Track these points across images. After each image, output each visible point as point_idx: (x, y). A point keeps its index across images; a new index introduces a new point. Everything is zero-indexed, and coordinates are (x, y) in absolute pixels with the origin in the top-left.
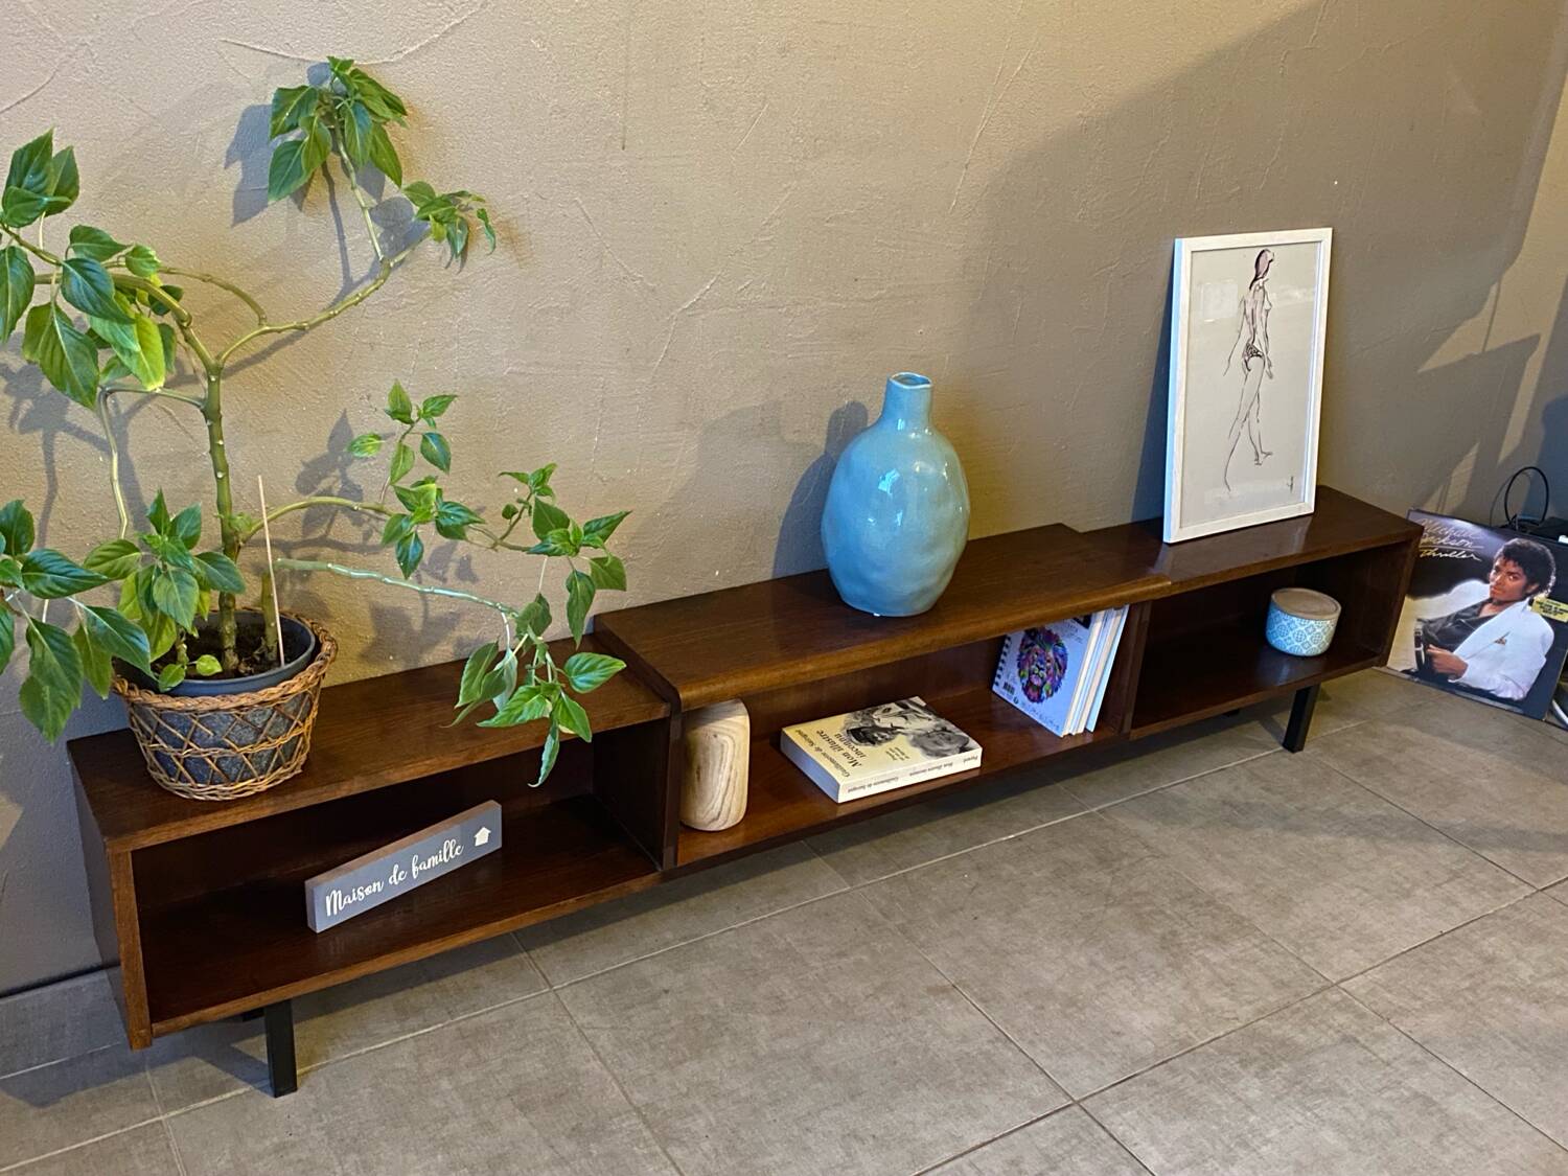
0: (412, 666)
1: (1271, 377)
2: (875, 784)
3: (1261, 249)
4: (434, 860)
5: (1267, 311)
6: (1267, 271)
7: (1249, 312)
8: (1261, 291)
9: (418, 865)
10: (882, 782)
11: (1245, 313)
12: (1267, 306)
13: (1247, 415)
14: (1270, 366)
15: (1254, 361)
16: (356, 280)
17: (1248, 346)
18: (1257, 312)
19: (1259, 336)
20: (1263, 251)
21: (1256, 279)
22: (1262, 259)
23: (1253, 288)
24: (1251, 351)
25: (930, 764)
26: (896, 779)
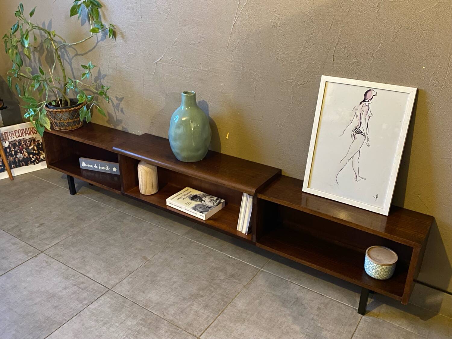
0: (115, 128)
1: (368, 145)
2: (176, 206)
3: (369, 89)
4: (103, 168)
5: (370, 117)
6: (372, 98)
7: (358, 114)
8: (367, 107)
9: (100, 167)
10: (178, 206)
11: (356, 114)
12: (369, 114)
13: (352, 157)
14: (368, 140)
15: (358, 136)
16: (99, 41)
17: (356, 128)
18: (363, 116)
19: (363, 126)
20: (370, 90)
21: (364, 101)
22: (368, 94)
23: (362, 105)
24: (357, 131)
25: (190, 210)
26: (181, 208)
